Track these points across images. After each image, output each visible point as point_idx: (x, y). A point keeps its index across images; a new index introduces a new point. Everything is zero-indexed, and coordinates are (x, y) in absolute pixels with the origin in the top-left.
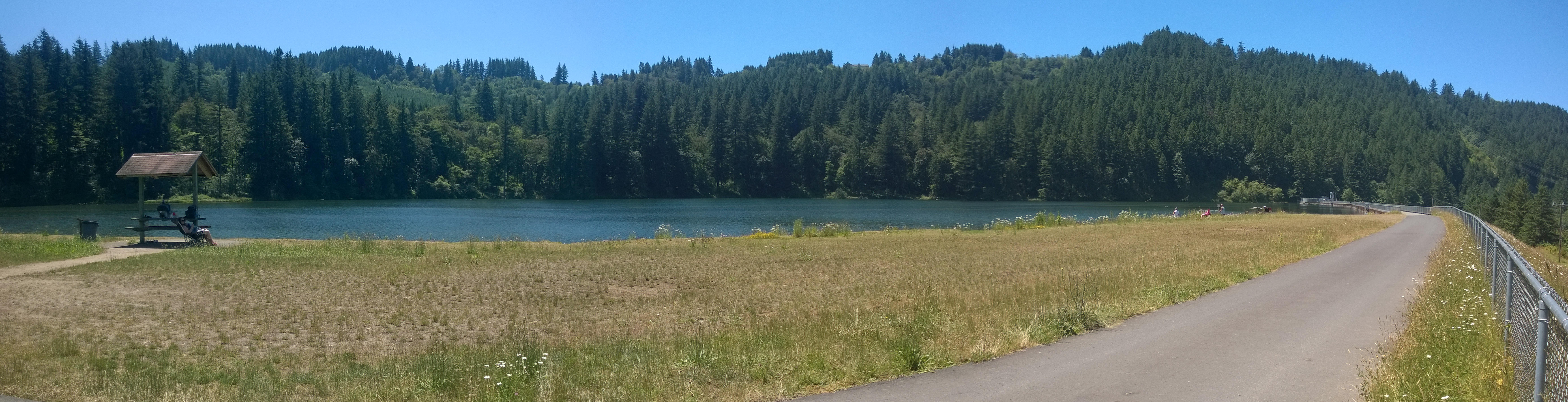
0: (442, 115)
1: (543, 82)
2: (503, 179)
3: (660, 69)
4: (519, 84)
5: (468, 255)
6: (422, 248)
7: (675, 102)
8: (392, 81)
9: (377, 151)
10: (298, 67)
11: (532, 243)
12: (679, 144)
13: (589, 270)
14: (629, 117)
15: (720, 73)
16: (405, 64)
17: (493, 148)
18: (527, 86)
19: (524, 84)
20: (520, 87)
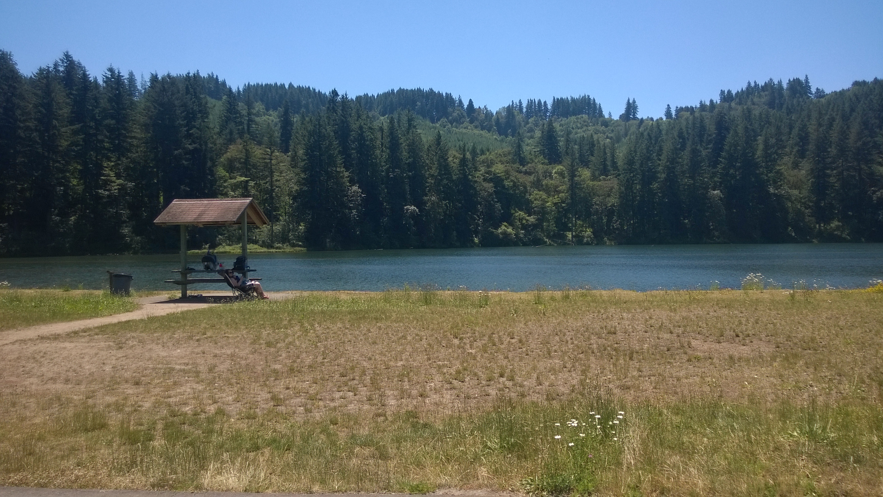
0: (505, 159)
1: (612, 120)
2: (570, 225)
3: (745, 95)
4: (585, 124)
5: (535, 306)
6: (487, 299)
7: (764, 132)
8: (452, 124)
9: (438, 198)
10: (354, 110)
11: (604, 292)
12: (768, 181)
13: (668, 322)
14: (709, 152)
15: (820, 93)
16: (465, 107)
17: (559, 192)
18: (594, 125)
19: (591, 122)
20: (586, 126)
